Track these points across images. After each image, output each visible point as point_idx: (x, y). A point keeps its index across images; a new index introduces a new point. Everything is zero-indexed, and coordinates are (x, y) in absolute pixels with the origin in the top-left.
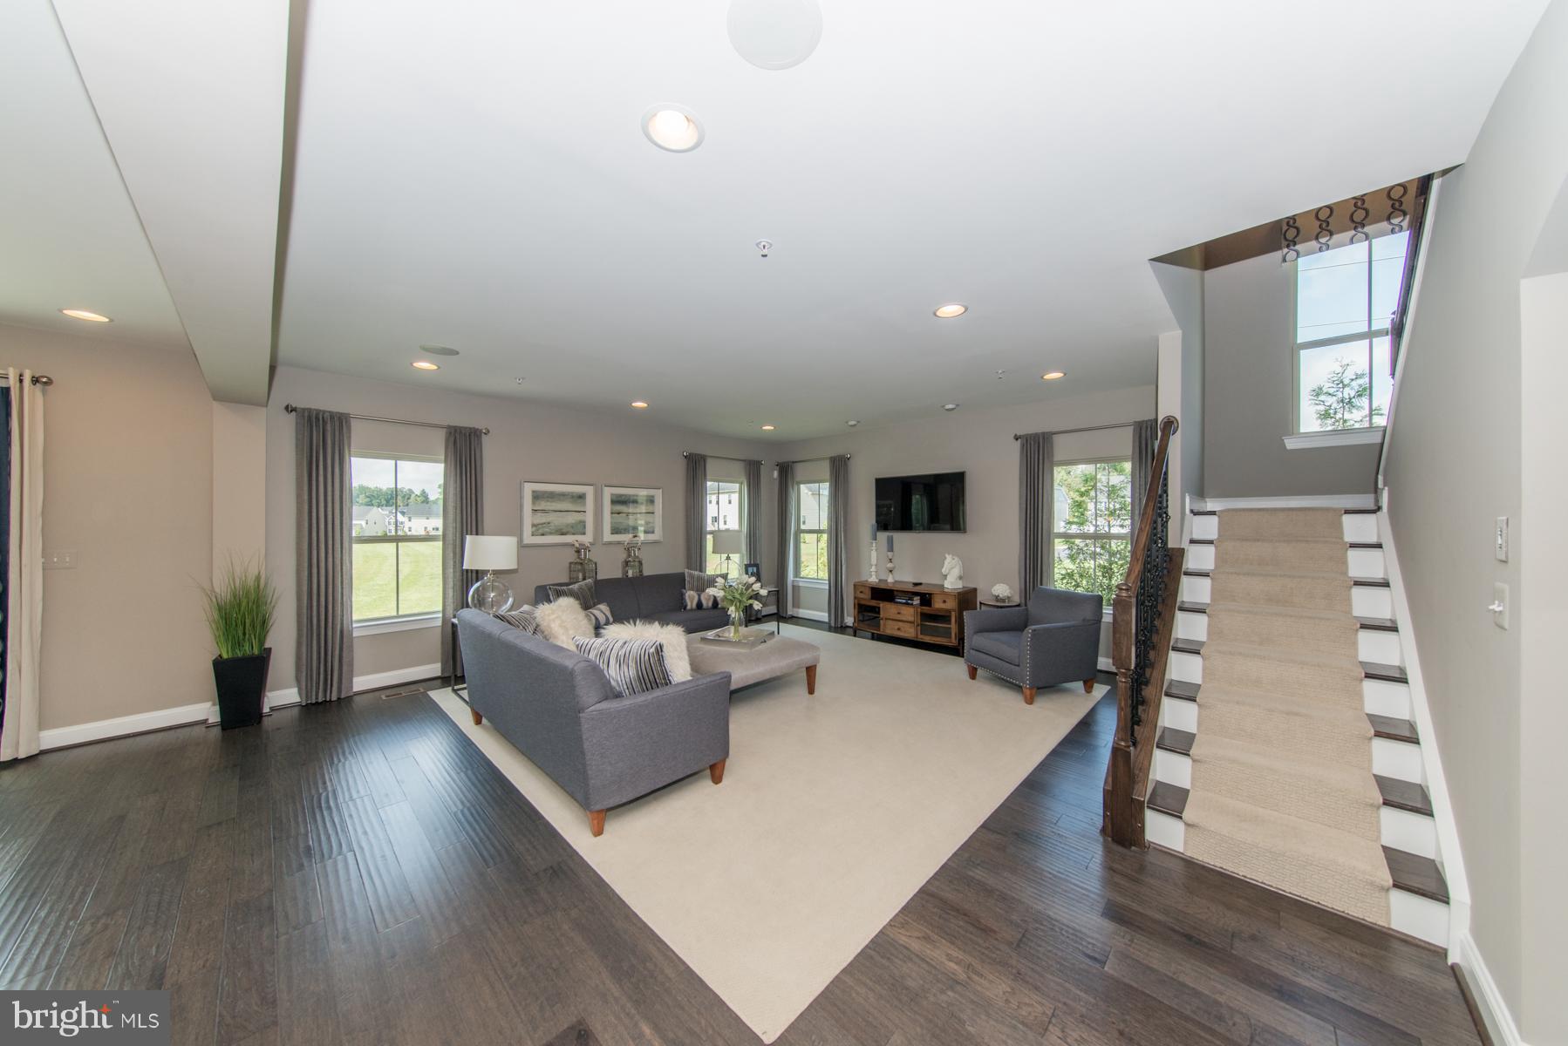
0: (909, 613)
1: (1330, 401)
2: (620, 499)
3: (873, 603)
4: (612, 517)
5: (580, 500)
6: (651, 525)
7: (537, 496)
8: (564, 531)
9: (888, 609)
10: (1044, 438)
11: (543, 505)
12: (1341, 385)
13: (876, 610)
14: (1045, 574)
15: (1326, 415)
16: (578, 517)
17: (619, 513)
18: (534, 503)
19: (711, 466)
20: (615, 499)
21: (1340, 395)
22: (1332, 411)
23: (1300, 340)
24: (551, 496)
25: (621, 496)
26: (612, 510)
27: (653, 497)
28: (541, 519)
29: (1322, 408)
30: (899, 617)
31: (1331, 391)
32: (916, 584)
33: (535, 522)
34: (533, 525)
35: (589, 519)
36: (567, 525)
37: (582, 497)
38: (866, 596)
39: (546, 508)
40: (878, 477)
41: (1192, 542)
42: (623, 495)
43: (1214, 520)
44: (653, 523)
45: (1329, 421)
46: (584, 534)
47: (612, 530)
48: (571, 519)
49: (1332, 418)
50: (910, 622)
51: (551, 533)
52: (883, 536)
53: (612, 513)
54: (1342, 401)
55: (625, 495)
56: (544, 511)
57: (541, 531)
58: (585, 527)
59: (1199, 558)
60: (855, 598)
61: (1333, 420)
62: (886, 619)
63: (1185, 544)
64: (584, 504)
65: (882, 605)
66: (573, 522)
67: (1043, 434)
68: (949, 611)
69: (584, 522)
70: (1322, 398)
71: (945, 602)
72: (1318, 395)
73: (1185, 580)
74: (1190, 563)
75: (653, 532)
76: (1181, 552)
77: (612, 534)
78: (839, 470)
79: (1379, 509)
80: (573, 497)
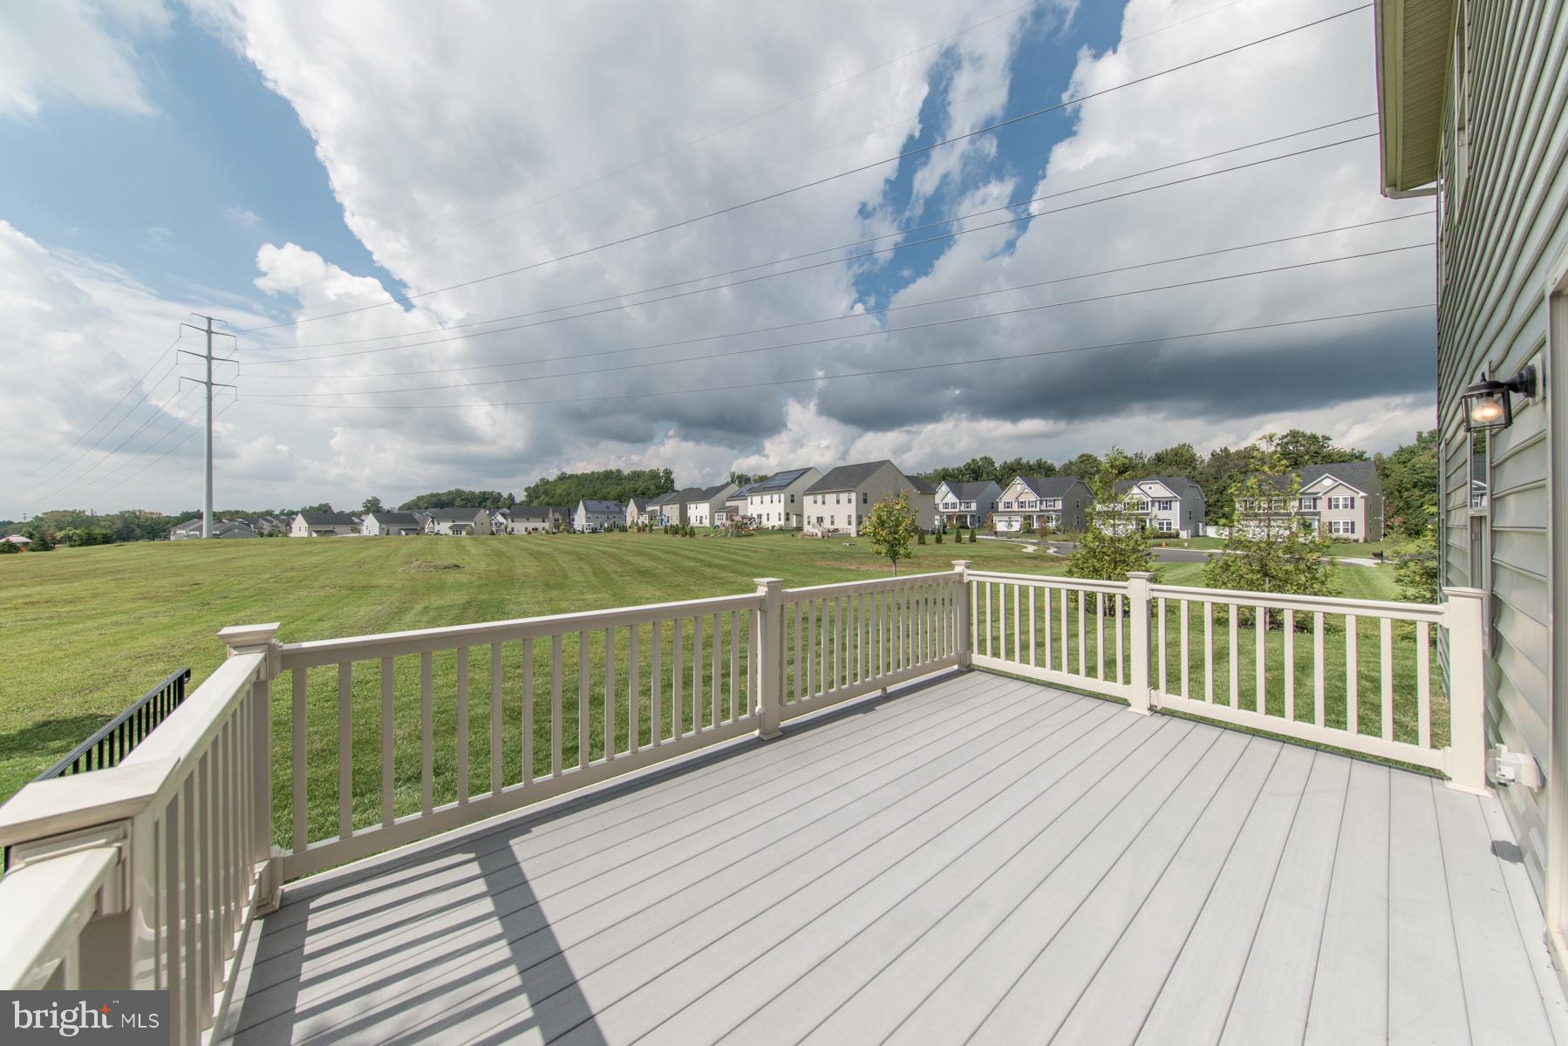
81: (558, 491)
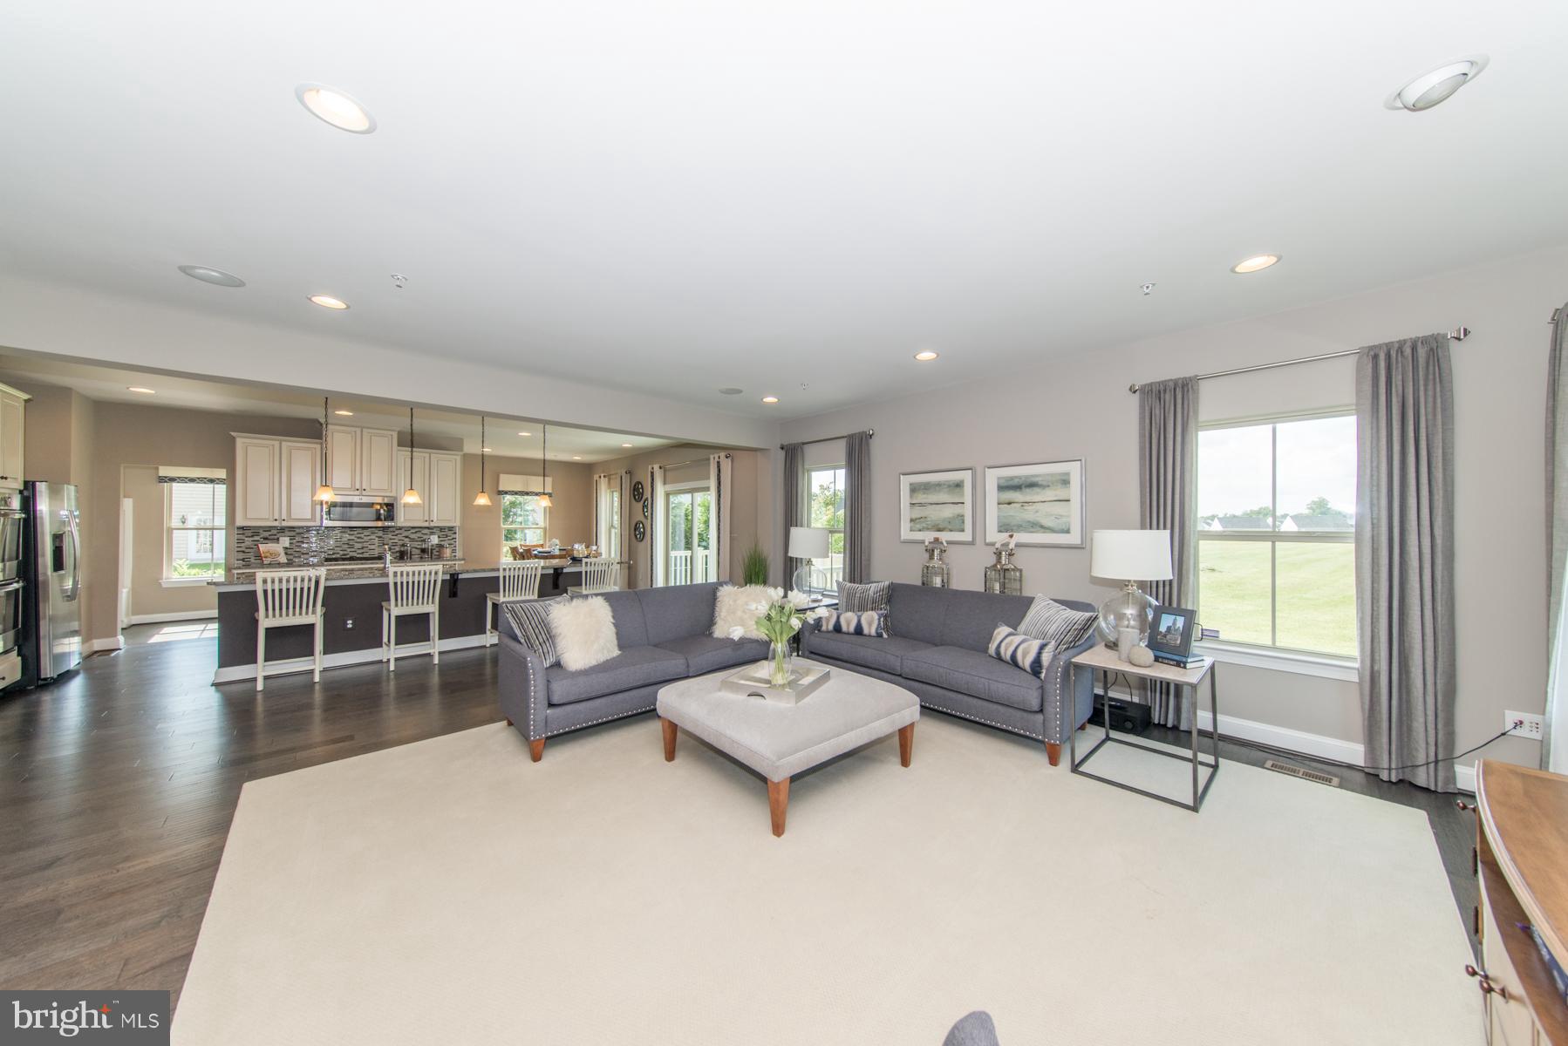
2: (1011, 483)
4: (999, 508)
5: (958, 489)
6: (1064, 520)
7: (914, 489)
8: (941, 526)
11: (920, 498)
16: (957, 510)
17: (1009, 503)
18: (911, 497)
20: (1003, 483)
24: (926, 487)
25: (1012, 478)
26: (998, 499)
27: (1068, 474)
28: (918, 512)
33: (914, 517)
34: (912, 520)
35: (967, 511)
36: (944, 520)
37: (959, 485)
39: (923, 501)
42: (1016, 477)
44: (1068, 516)
46: (963, 531)
47: (1000, 527)
48: (948, 512)
51: (928, 529)
53: (999, 504)
55: (1019, 477)
56: (921, 505)
57: (918, 526)
58: (963, 522)
64: (962, 495)
66: (951, 515)
69: (963, 516)
75: (1068, 531)
77: (1000, 531)
80: (949, 486)
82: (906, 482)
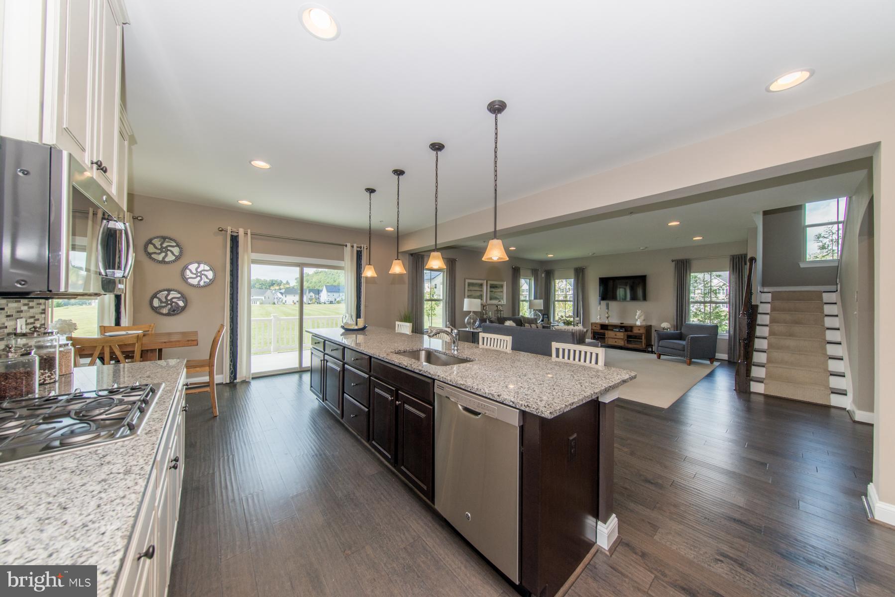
0: (621, 335)
1: (825, 241)
3: (602, 331)
4: (490, 293)
7: (468, 285)
9: (609, 334)
10: (686, 262)
11: (471, 288)
12: (831, 233)
13: (604, 334)
14: (687, 318)
15: (823, 247)
16: (480, 293)
17: (492, 292)
18: (468, 287)
19: (522, 272)
20: (491, 286)
21: (830, 238)
22: (826, 246)
23: (807, 224)
24: (473, 284)
25: (493, 284)
26: (490, 290)
27: (503, 285)
28: (470, 293)
29: (821, 244)
30: (615, 337)
31: (826, 236)
32: (621, 323)
33: (468, 295)
35: (484, 294)
36: (477, 296)
37: (482, 285)
38: (598, 328)
40: (601, 277)
41: (761, 302)
43: (770, 295)
44: (502, 297)
45: (825, 251)
46: (482, 300)
48: (478, 294)
49: (826, 249)
50: (622, 339)
52: (604, 303)
54: (832, 240)
56: (471, 290)
58: (482, 297)
59: (765, 308)
60: (592, 329)
61: (827, 250)
62: (609, 338)
63: (758, 303)
64: (482, 289)
65: (606, 332)
67: (686, 260)
68: (642, 334)
69: (482, 295)
70: (821, 239)
71: (639, 330)
72: (818, 238)
73: (759, 316)
74: (760, 310)
75: (503, 300)
76: (757, 306)
77: (490, 300)
78: (580, 274)
79: (837, 291)
80: (479, 285)
81: (314, 280)
82: (467, 281)
